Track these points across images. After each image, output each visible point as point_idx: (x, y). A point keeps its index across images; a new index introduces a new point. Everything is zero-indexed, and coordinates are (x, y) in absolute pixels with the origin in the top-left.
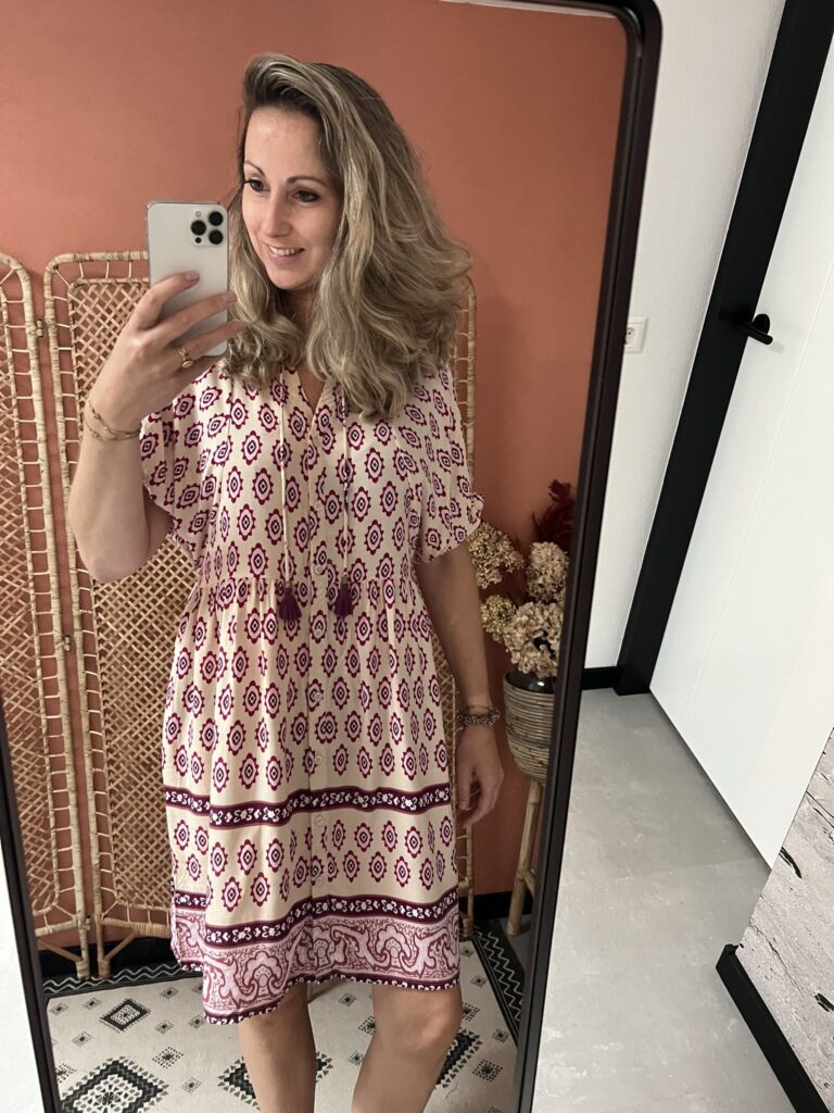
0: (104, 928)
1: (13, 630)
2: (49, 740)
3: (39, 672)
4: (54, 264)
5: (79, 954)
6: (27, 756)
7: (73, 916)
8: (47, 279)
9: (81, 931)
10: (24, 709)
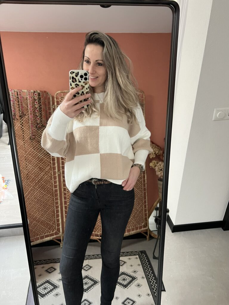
1: (48, 170)
2: (55, 194)
3: (53, 179)
4: (56, 93)
6: (51, 198)
7: (60, 233)
8: (55, 96)
9: (61, 237)
10: (50, 187)
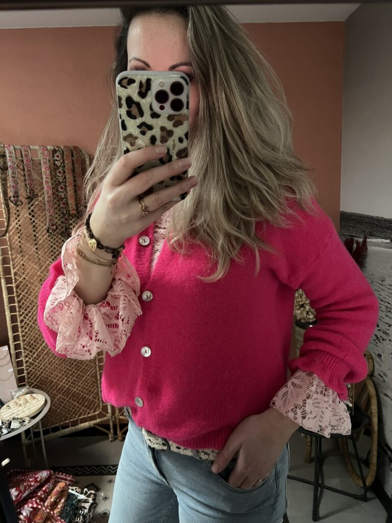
0: (120, 420)
5: (110, 431)
7: (108, 415)
9: (111, 421)
